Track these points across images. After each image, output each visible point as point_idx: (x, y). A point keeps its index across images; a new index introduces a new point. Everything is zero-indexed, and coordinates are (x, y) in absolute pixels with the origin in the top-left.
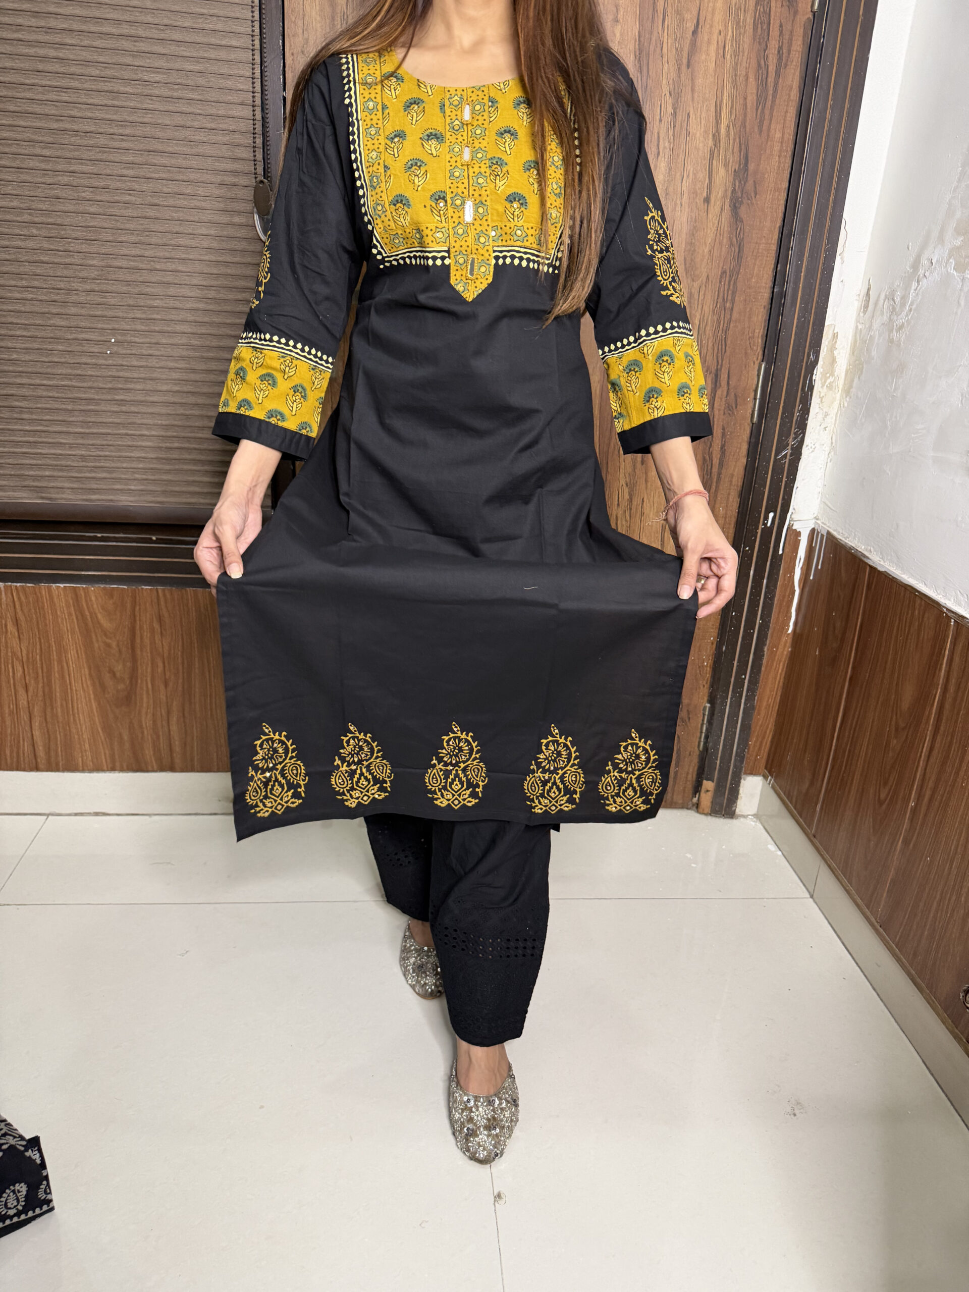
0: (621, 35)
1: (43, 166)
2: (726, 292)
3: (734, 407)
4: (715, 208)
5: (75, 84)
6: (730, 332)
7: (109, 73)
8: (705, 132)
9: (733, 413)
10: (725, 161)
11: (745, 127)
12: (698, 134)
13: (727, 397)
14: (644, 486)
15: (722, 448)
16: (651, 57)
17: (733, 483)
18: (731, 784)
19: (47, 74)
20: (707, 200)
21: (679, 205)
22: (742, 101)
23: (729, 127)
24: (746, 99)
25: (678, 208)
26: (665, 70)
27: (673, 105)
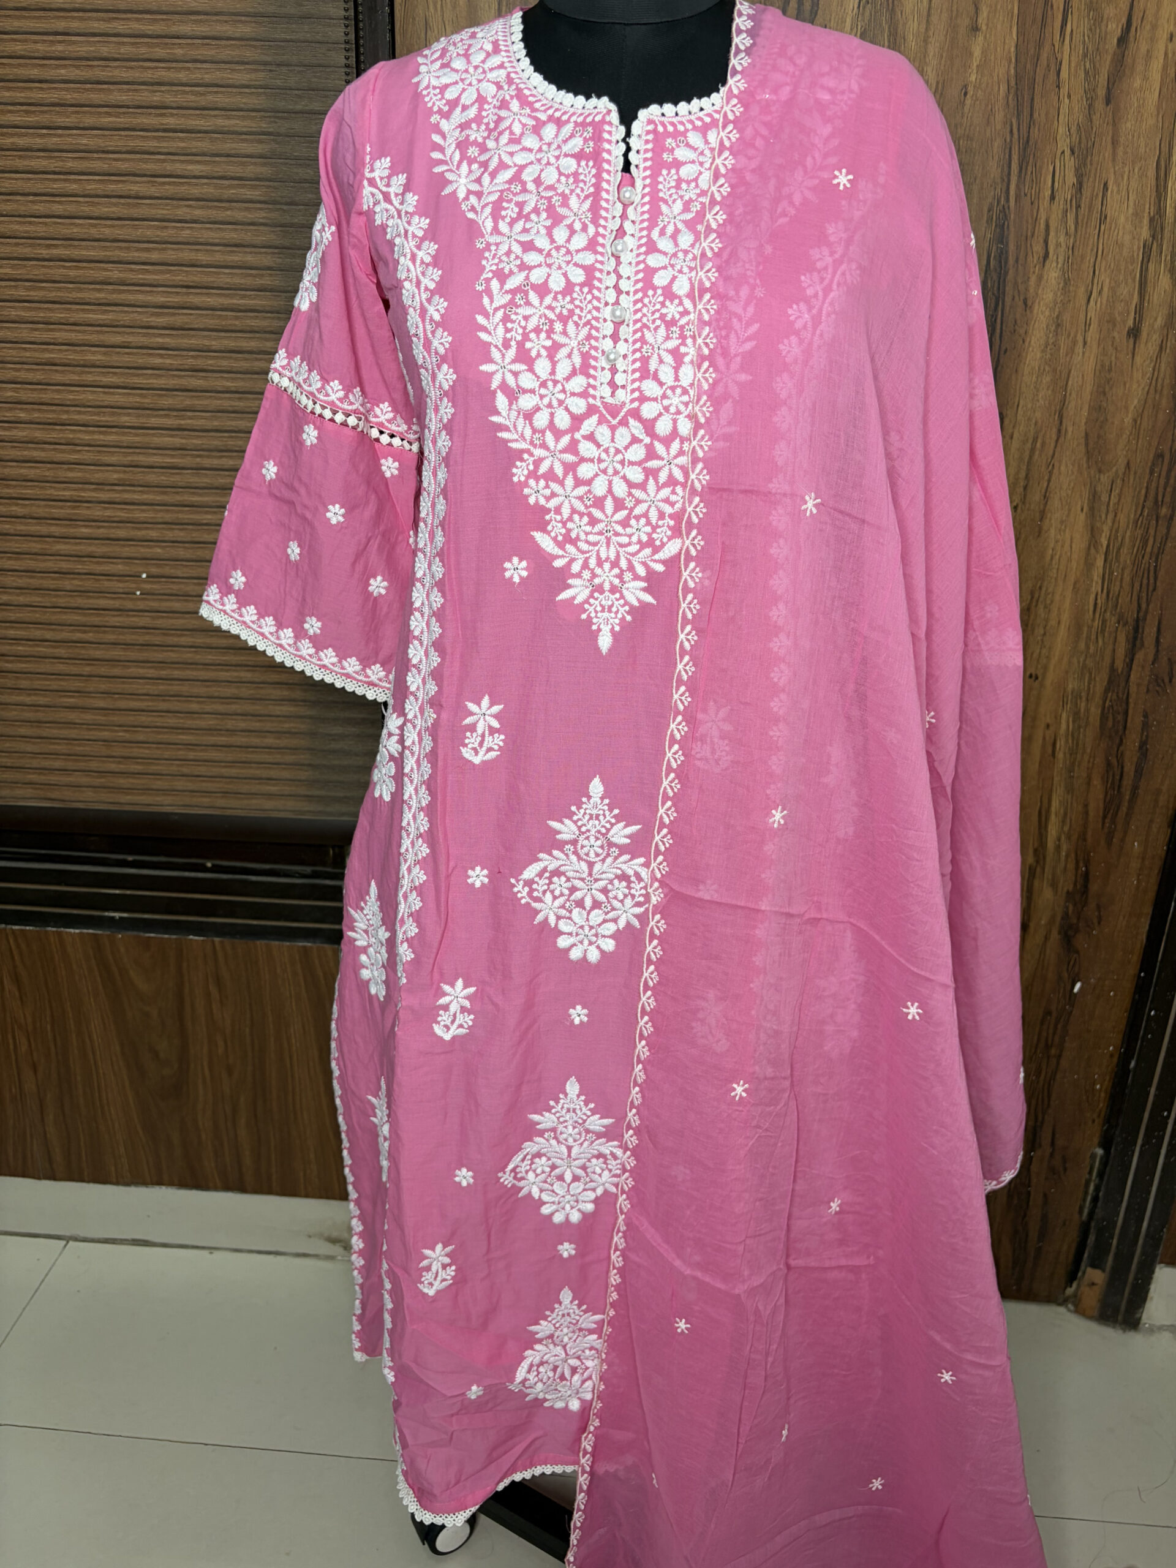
0: (984, 52)
2: (1161, 490)
3: (1167, 680)
4: (1148, 346)
6: (1165, 559)
8: (1136, 214)
10: (1172, 262)
12: (1122, 219)
13: (1153, 664)
15: (1141, 748)
16: (1038, 89)
18: (1136, 1279)
20: (1134, 333)
21: (1081, 344)
25: (1079, 348)
26: (1064, 109)
27: (1077, 170)
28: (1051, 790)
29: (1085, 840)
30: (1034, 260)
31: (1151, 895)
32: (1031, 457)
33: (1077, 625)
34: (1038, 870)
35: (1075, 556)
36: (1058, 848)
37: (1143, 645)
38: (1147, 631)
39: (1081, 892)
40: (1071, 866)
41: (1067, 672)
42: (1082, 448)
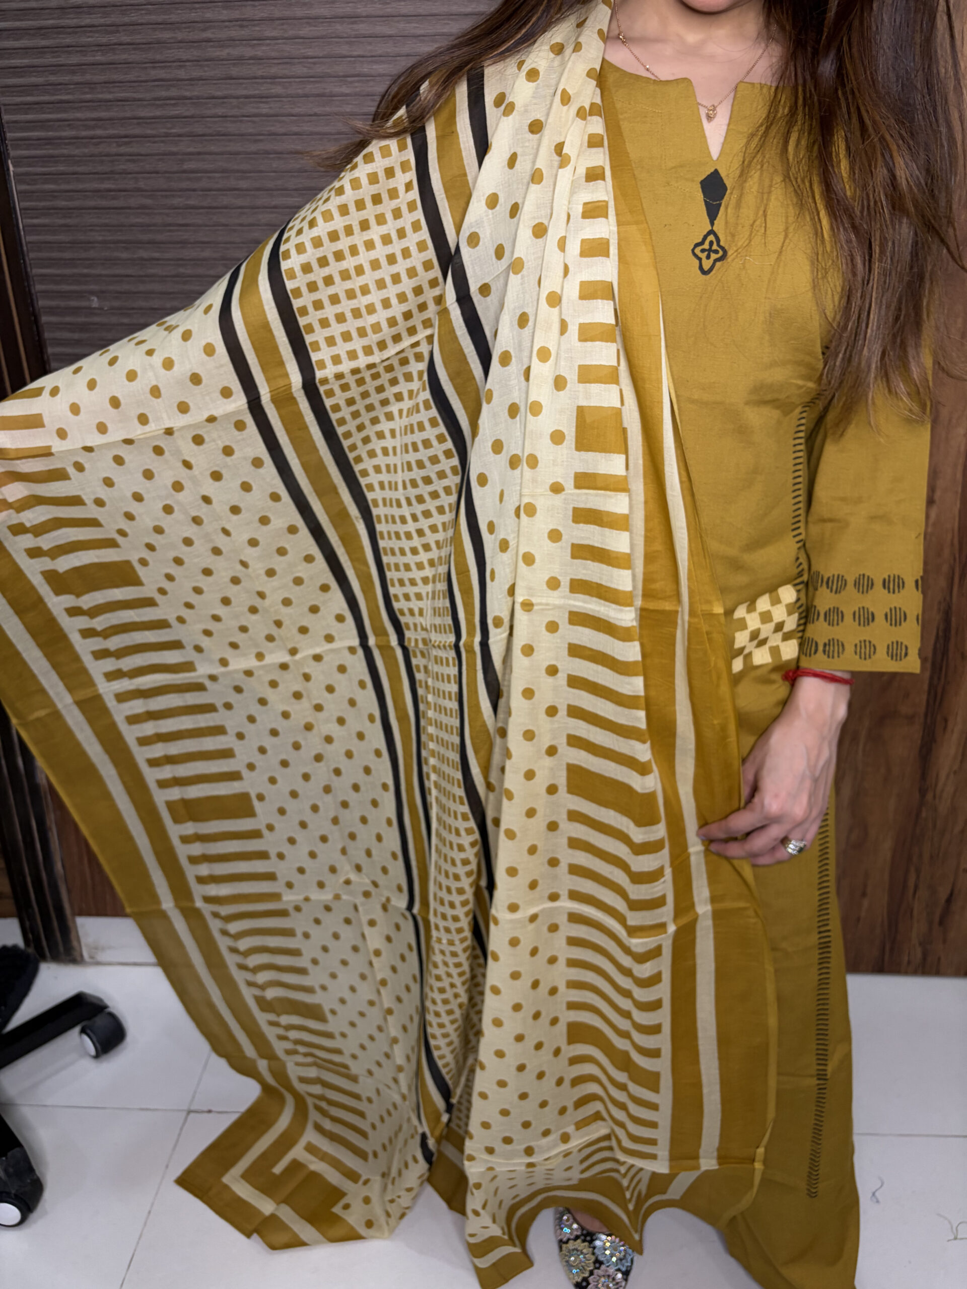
1: (239, 202)
5: (278, 90)
7: (319, 69)
19: (241, 81)
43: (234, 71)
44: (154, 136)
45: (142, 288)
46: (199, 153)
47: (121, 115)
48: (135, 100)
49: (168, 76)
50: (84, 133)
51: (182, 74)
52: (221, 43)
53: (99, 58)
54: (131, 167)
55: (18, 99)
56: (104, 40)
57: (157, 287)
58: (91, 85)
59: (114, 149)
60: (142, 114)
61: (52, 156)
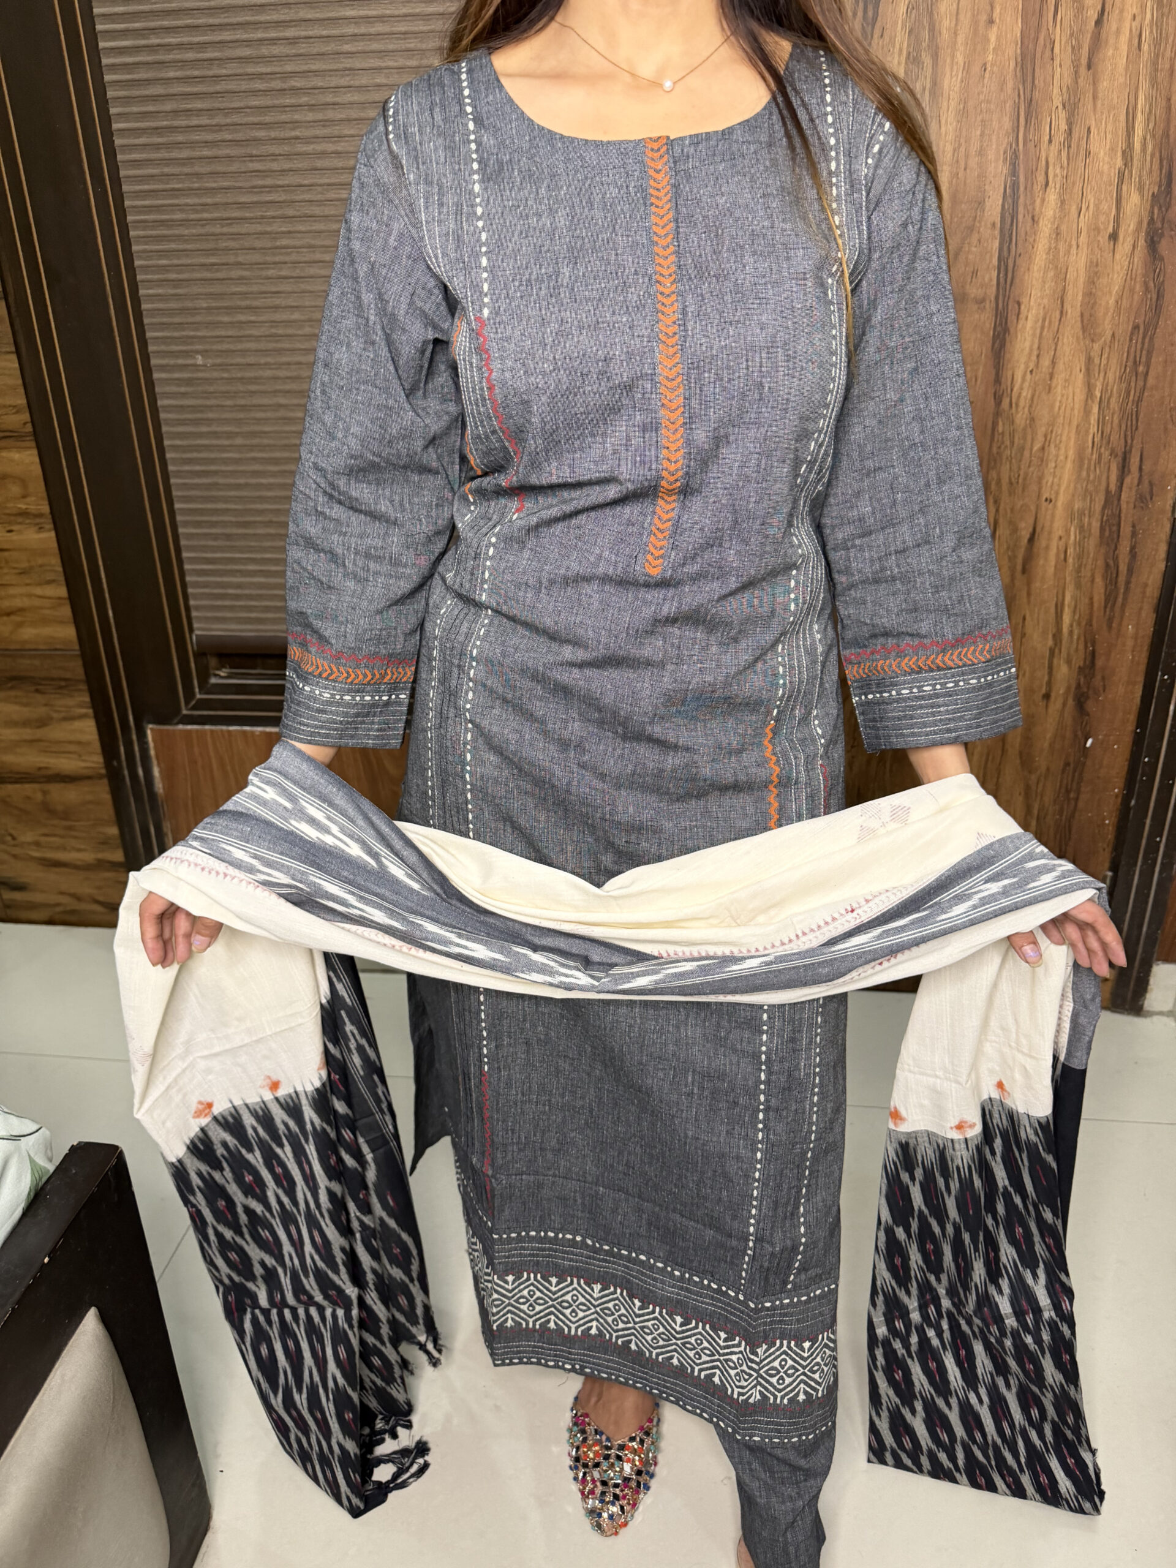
0: (998, 38)
2: (1138, 352)
3: (1148, 498)
4: (1125, 245)
6: (1144, 404)
8: (1113, 149)
9: (1147, 506)
10: (1140, 183)
11: (1168, 136)
12: (1102, 153)
13: (1138, 485)
14: (1025, 600)
15: (1131, 551)
16: (1038, 62)
17: (1148, 594)
18: (1139, 972)
20: (1114, 237)
21: (1075, 247)
22: (1164, 103)
23: (1145, 139)
24: (1169, 100)
25: (1074, 250)
26: (1057, 77)
27: (1067, 120)
28: (1064, 589)
29: (1091, 625)
30: (1038, 187)
31: (1142, 668)
32: (1041, 333)
33: (1080, 458)
34: (1057, 651)
35: (1077, 406)
36: (1071, 633)
37: (1129, 471)
38: (1132, 460)
39: (1089, 668)
40: (1081, 646)
41: (1073, 496)
42: (1079, 324)
43: (319, 164)
44: (252, 218)
45: (240, 346)
46: (290, 232)
47: (225, 200)
48: (235, 188)
49: (263, 168)
50: (193, 216)
51: (275, 166)
52: (308, 140)
53: (206, 152)
54: (232, 244)
55: (138, 188)
56: (209, 137)
57: (252, 345)
58: (198, 175)
59: (217, 229)
60: (243, 199)
61: (165, 236)
